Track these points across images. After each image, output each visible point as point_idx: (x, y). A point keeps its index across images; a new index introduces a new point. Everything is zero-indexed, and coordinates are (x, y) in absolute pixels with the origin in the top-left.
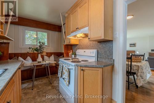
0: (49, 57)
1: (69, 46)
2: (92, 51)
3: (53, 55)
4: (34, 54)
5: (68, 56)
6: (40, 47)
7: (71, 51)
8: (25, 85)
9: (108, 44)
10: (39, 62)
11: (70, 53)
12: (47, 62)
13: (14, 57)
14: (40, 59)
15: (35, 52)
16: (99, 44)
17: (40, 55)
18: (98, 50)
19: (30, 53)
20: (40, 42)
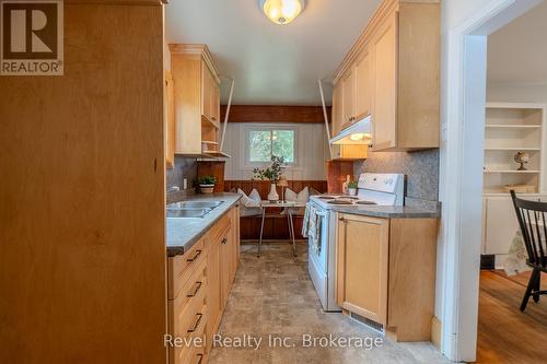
0: (297, 193)
1: (342, 164)
2: (388, 176)
3: (306, 188)
4: (263, 183)
5: (339, 191)
6: (273, 167)
7: (348, 177)
8: (247, 248)
9: (429, 159)
10: (272, 202)
11: (345, 185)
12: (289, 204)
13: (231, 187)
14: (273, 195)
15: (266, 179)
16: (409, 157)
17: (273, 186)
18: (406, 177)
19: (258, 182)
20: (273, 158)
